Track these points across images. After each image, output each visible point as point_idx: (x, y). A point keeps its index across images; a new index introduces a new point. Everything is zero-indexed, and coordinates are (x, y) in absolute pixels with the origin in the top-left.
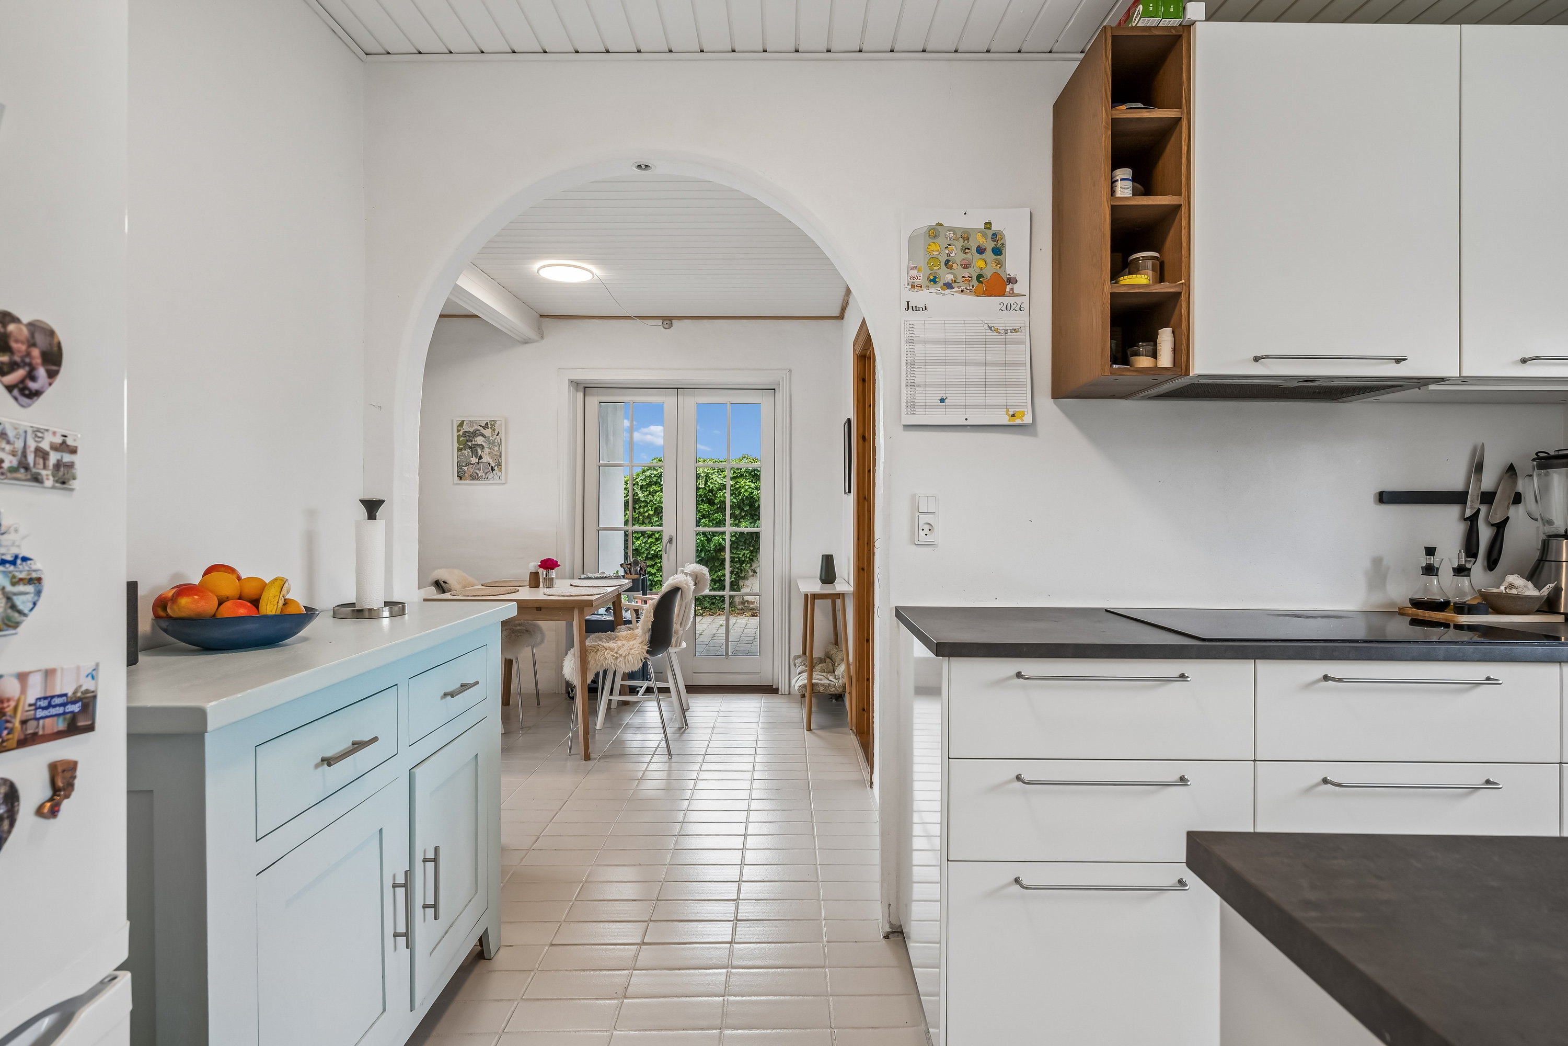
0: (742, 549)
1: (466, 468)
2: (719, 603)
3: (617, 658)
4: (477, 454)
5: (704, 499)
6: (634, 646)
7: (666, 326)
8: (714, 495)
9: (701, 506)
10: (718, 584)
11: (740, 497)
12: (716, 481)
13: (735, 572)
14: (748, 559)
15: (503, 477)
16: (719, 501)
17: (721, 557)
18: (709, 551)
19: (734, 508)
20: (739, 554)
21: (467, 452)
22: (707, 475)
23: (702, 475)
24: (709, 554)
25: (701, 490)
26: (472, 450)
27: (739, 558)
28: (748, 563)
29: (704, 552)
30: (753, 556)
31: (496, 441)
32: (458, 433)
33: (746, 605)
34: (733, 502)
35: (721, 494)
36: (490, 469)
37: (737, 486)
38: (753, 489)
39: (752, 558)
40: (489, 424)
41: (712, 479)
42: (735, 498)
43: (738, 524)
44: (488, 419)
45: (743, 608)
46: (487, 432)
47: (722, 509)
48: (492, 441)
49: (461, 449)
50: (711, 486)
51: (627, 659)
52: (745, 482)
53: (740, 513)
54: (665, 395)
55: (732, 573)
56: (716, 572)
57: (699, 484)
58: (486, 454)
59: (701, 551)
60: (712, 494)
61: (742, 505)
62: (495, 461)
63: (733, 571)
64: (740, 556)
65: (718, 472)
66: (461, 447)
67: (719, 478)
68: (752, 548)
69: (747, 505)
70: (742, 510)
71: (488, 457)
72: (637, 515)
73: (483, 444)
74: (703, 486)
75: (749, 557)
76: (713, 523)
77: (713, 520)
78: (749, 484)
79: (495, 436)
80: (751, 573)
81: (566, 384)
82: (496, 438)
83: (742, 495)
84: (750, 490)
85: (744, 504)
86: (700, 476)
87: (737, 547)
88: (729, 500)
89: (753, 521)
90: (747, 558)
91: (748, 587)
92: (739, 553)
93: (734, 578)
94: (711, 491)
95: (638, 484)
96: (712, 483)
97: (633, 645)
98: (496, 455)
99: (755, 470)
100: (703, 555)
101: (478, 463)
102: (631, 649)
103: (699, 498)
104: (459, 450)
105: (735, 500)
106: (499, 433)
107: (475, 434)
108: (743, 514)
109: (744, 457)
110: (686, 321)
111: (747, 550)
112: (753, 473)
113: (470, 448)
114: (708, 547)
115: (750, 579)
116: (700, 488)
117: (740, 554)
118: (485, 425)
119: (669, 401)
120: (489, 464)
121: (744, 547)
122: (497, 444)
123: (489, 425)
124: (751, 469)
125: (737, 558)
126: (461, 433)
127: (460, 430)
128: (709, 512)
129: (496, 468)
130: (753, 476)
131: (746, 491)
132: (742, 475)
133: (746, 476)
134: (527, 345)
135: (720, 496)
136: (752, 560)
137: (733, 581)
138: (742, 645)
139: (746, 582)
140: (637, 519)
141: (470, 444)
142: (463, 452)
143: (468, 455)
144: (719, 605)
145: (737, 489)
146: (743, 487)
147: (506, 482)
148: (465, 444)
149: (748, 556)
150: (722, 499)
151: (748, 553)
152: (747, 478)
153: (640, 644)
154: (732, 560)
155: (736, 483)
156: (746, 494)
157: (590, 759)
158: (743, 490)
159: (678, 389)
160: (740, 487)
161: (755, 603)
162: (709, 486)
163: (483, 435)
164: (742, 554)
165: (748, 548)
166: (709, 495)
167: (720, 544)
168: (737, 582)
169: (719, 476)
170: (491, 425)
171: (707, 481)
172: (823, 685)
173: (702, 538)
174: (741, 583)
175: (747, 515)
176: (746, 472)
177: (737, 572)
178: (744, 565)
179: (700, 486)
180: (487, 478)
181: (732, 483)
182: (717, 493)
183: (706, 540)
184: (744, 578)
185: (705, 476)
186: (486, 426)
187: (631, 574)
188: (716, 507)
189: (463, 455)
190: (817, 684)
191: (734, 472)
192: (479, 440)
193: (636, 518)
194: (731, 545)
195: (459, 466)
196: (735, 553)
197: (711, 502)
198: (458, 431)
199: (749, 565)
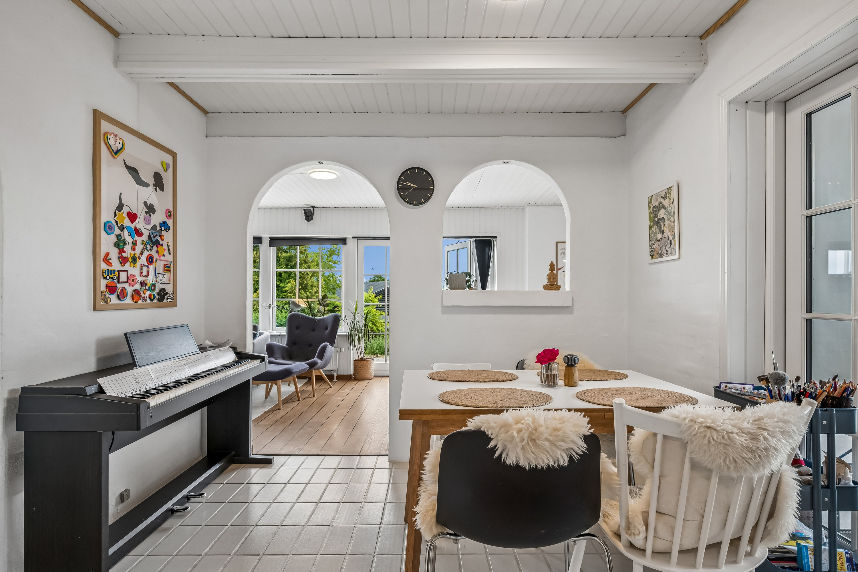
1: (655, 246)
4: (661, 230)
15: (677, 251)
21: (655, 228)
26: (658, 225)
32: (649, 211)
36: (669, 243)
40: (667, 193)
44: (666, 188)
46: (666, 203)
48: (669, 211)
49: (652, 227)
58: (666, 228)
62: (672, 233)
66: (652, 224)
71: (667, 231)
73: (664, 216)
79: (671, 205)
82: (672, 208)
98: (672, 226)
101: (662, 238)
106: (673, 200)
107: (660, 207)
113: (657, 223)
118: (665, 195)
120: (668, 237)
122: (672, 214)
129: (672, 242)
141: (656, 219)
143: (656, 233)
147: (679, 256)
148: (654, 220)
163: (664, 207)
180: (667, 255)
189: (653, 232)
192: (662, 213)
195: (651, 245)
198: (649, 208)
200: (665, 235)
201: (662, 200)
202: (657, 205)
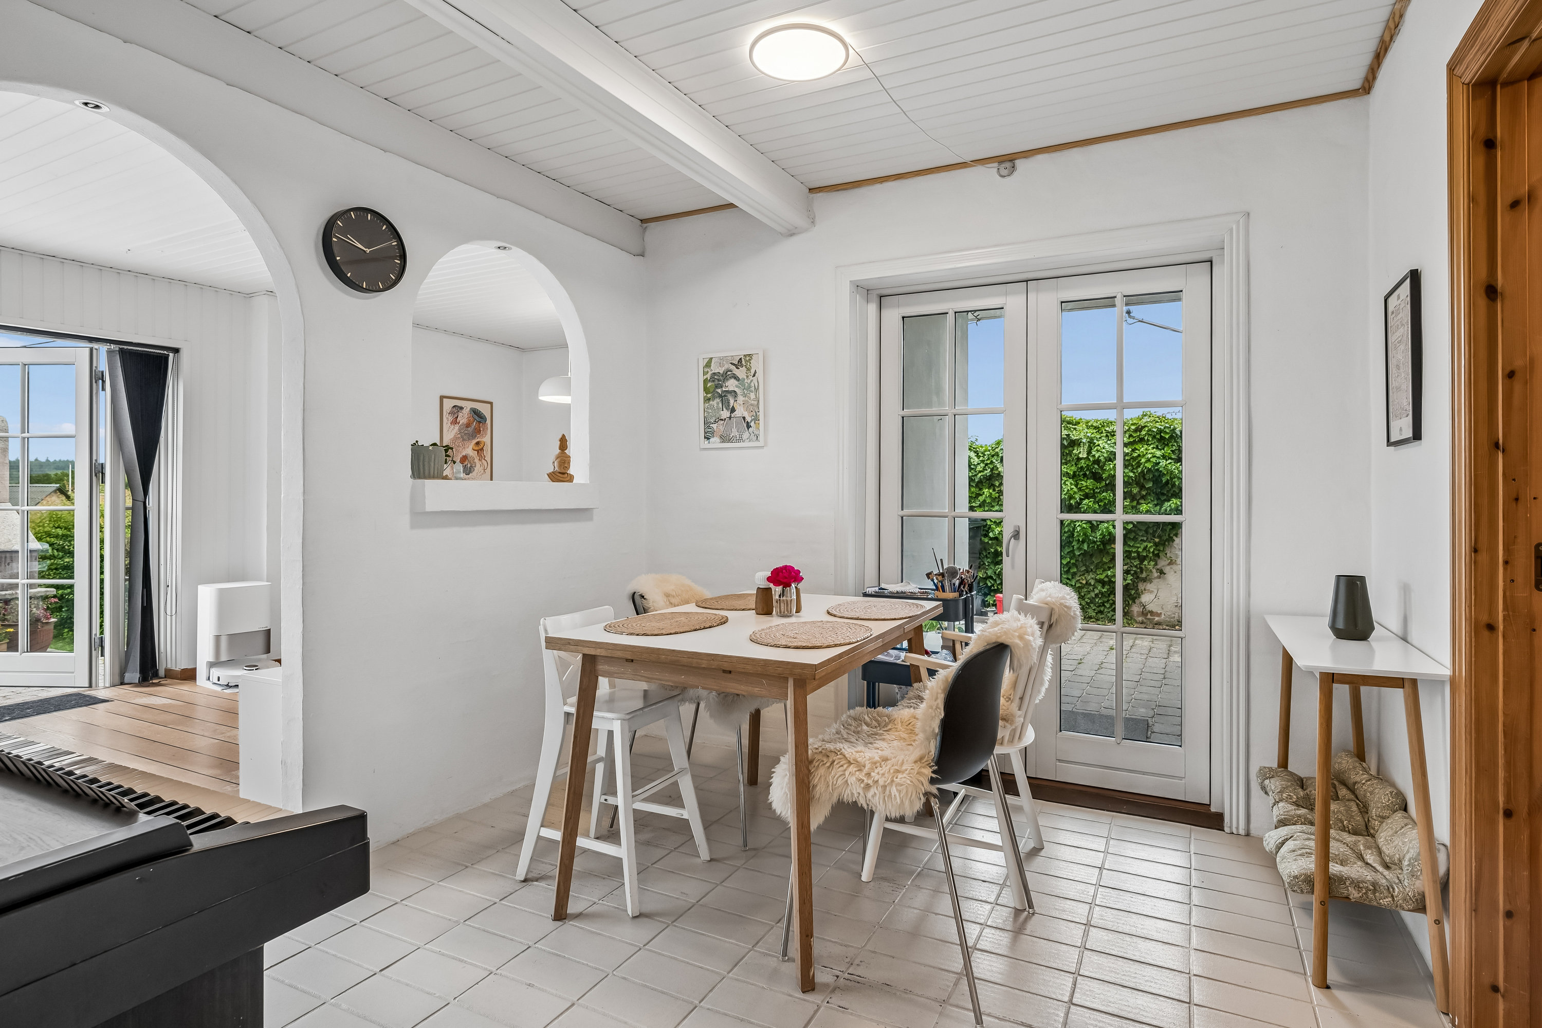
0: (1141, 540)
1: (715, 426)
2: (1109, 612)
3: (868, 787)
4: (729, 406)
5: (1088, 473)
6: (904, 768)
7: (1004, 172)
8: (1102, 468)
9: (1083, 482)
10: (1107, 587)
11: (1140, 470)
12: (1103, 448)
13: (1132, 572)
14: (1151, 555)
15: (761, 438)
16: (1109, 475)
17: (1112, 551)
18: (1094, 542)
19: (1130, 484)
20: (1138, 548)
21: (716, 402)
22: (1091, 442)
23: (1084, 440)
24: (1094, 547)
25: (1083, 461)
26: (722, 399)
27: (1138, 552)
28: (1151, 560)
29: (1088, 543)
30: (1159, 550)
31: (752, 384)
32: (705, 377)
33: (1149, 616)
34: (1129, 477)
35: (1111, 466)
36: (745, 425)
37: (1135, 455)
38: (1158, 458)
39: (1158, 554)
40: (743, 360)
41: (1099, 445)
42: (1132, 471)
43: (1136, 507)
44: (741, 353)
45: (1145, 621)
46: (741, 373)
47: (1111, 487)
48: (747, 384)
49: (709, 399)
50: (1097, 456)
51: (887, 792)
52: (1146, 449)
53: (1139, 492)
54: (1006, 294)
55: (1126, 572)
56: (1104, 570)
57: (1080, 452)
58: (740, 405)
59: (1083, 542)
60: (1098, 466)
61: (1142, 480)
62: (752, 414)
63: (1130, 570)
64: (1140, 550)
65: (1107, 436)
66: (709, 395)
67: (1108, 444)
68: (1157, 540)
69: (1149, 480)
70: (1142, 487)
71: (742, 409)
72: (997, 495)
73: (736, 389)
74: (1085, 456)
75: (1153, 552)
76: (1099, 506)
77: (1101, 500)
78: (1152, 451)
79: (751, 378)
80: (1156, 574)
81: (846, 289)
82: (752, 381)
83: (1142, 466)
84: (1154, 460)
85: (1145, 479)
86: (1081, 442)
87: (1135, 537)
88: (1119, 471)
89: (1159, 502)
90: (1150, 553)
91: (1152, 592)
92: (1139, 545)
93: (1131, 580)
94: (1097, 462)
95: (998, 455)
96: (1098, 451)
97: (903, 763)
98: (752, 405)
99: (1161, 433)
100: (1085, 547)
101: (730, 418)
102: (898, 771)
103: (1080, 472)
104: (707, 400)
105: (1131, 474)
106: (755, 372)
107: (727, 375)
108: (1144, 493)
109: (1145, 415)
110: (1040, 157)
111: (1150, 542)
112: (1158, 437)
113: (721, 396)
114: (1094, 537)
115: (1155, 581)
116: (1082, 459)
117: (1140, 547)
118: (739, 362)
119: (1013, 302)
120: (744, 418)
121: (1145, 539)
122: (753, 389)
123: (743, 362)
124: (1155, 430)
125: (1135, 552)
126: (708, 376)
127: (708, 372)
128: (1094, 491)
129: (752, 424)
130: (1160, 440)
131: (1148, 460)
132: (1142, 440)
133: (1148, 440)
134: (795, 239)
135: (1110, 468)
136: (1158, 556)
137: (1129, 583)
138: (1144, 689)
139: (1149, 586)
140: (997, 500)
141: (719, 391)
142: (711, 403)
143: (718, 408)
144: (1109, 615)
145: (1134, 459)
146: (1144, 455)
147: (766, 445)
148: (714, 391)
149: (1152, 550)
150: (1112, 472)
151: (1151, 547)
152: (1150, 443)
153: (916, 762)
154: (1127, 555)
155: (1133, 450)
156: (1149, 465)
157: (813, 990)
158: (1143, 460)
159: (1027, 281)
160: (1139, 455)
161: (1163, 616)
162: (1094, 456)
163: (736, 378)
164: (1142, 547)
165: (1152, 539)
166: (1094, 467)
167: (1110, 534)
168: (1135, 585)
169: (1109, 442)
170: (746, 361)
171: (1092, 449)
172: (1357, 884)
173: (1084, 525)
174: (1141, 586)
175: (1150, 494)
176: (1149, 435)
177: (1136, 572)
178: (1146, 563)
179: (1081, 456)
180: (740, 440)
181: (1127, 451)
182: (1104, 464)
183: (1090, 527)
184: (1144, 580)
185: (1088, 442)
186: (739, 364)
187: (944, 591)
188: (1103, 483)
189: (712, 407)
190: (1341, 880)
191: (1130, 436)
192: (731, 385)
193: (996, 498)
194: (1125, 536)
195: (707, 423)
196: (1133, 546)
197: (1097, 477)
198: (705, 373)
199: (1152, 563)
200: (738, 413)
201: (733, 367)
202: (721, 372)
